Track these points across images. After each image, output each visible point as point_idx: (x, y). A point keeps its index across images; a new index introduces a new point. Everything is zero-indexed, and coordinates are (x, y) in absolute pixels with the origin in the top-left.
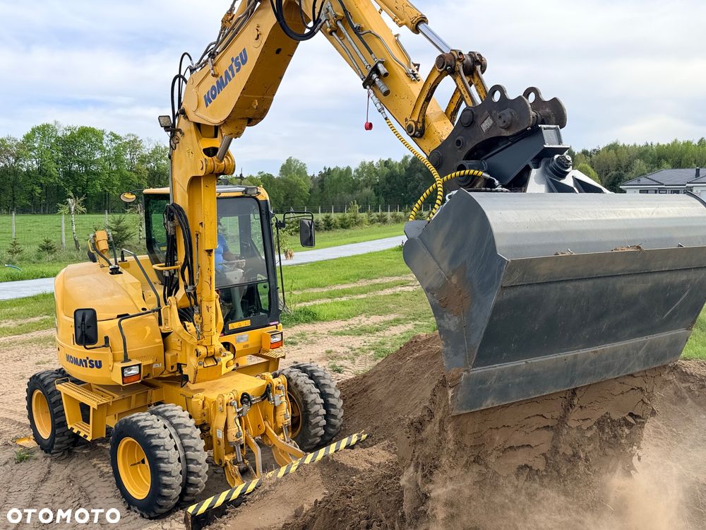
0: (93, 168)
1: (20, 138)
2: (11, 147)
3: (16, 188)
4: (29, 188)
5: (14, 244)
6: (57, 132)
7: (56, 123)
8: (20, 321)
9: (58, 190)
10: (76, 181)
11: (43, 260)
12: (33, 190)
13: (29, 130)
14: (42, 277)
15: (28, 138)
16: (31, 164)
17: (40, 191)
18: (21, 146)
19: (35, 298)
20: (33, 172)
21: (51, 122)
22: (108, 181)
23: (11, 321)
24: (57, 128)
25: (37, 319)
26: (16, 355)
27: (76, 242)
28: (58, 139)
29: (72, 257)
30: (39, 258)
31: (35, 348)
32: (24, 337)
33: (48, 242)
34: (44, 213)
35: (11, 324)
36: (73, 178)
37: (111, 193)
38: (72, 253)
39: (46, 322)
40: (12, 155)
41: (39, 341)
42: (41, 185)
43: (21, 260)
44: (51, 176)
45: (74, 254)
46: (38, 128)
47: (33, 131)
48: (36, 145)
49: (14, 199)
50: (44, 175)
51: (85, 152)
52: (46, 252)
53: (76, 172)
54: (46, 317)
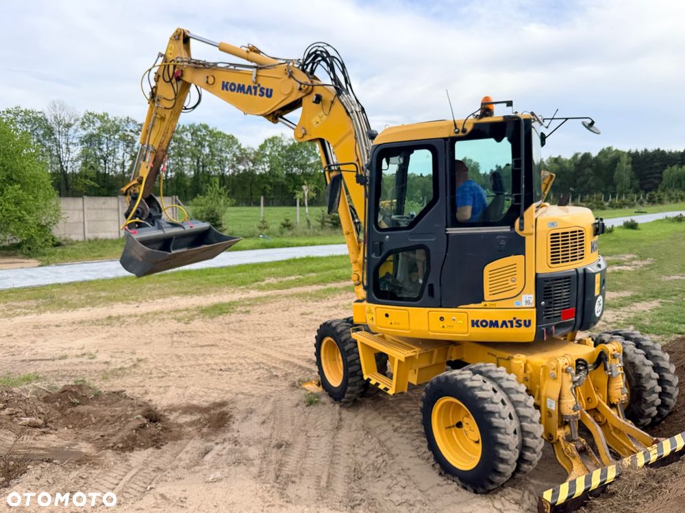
0: (309, 170)
1: (256, 148)
2: (250, 154)
3: (253, 186)
4: (262, 186)
5: (263, 222)
6: (282, 142)
7: (282, 135)
8: (280, 279)
9: (282, 188)
10: (295, 181)
11: (284, 235)
12: (265, 188)
13: (263, 142)
14: (288, 247)
15: (262, 147)
16: (263, 168)
17: (270, 188)
18: (257, 154)
19: (288, 262)
20: (266, 174)
21: (279, 135)
22: (319, 180)
23: (273, 279)
24: (283, 139)
25: (293, 278)
26: (283, 306)
27: (308, 221)
28: (284, 148)
29: (305, 233)
30: (282, 233)
31: (297, 301)
32: (285, 292)
33: (287, 220)
34: (273, 205)
35: (273, 281)
36: (294, 178)
37: (321, 190)
38: (305, 230)
39: (300, 280)
40: (251, 160)
41: (299, 295)
42: (271, 184)
43: (269, 234)
44: (278, 176)
45: (308, 231)
46: (269, 140)
47: (266, 141)
48: (268, 153)
49: (251, 194)
50: (273, 176)
51: (303, 157)
52: (286, 229)
53: (295, 174)
54: (301, 277)
